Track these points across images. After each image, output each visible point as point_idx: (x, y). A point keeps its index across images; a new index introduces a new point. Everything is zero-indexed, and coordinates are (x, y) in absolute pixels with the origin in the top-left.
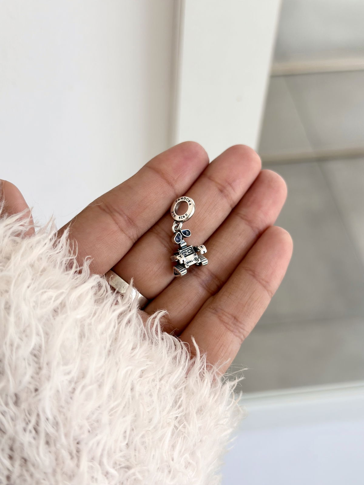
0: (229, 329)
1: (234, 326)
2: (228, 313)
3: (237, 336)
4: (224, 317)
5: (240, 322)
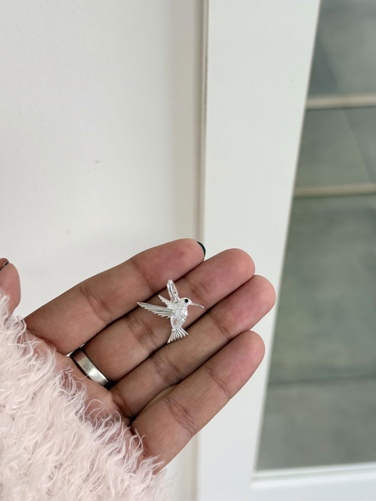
0: (177, 420)
1: (183, 418)
2: (180, 405)
3: (185, 428)
4: (175, 408)
5: (190, 416)
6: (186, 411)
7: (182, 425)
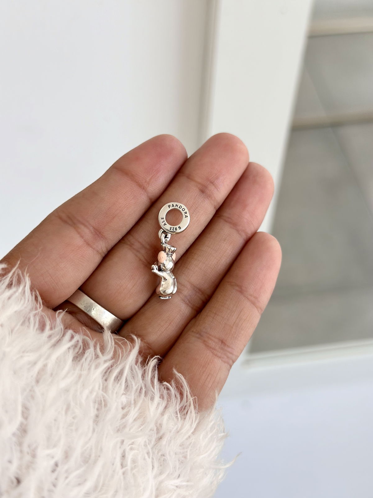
0: (216, 355)
1: (222, 351)
2: (215, 337)
4: (210, 342)
5: (228, 346)
6: (223, 342)
7: (222, 361)
